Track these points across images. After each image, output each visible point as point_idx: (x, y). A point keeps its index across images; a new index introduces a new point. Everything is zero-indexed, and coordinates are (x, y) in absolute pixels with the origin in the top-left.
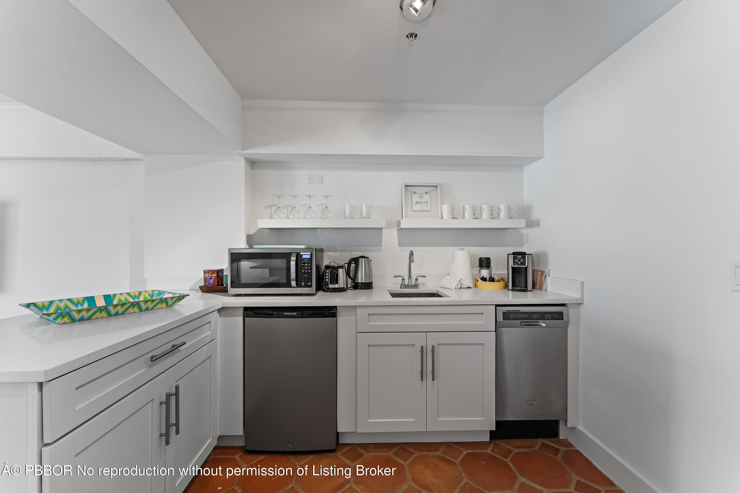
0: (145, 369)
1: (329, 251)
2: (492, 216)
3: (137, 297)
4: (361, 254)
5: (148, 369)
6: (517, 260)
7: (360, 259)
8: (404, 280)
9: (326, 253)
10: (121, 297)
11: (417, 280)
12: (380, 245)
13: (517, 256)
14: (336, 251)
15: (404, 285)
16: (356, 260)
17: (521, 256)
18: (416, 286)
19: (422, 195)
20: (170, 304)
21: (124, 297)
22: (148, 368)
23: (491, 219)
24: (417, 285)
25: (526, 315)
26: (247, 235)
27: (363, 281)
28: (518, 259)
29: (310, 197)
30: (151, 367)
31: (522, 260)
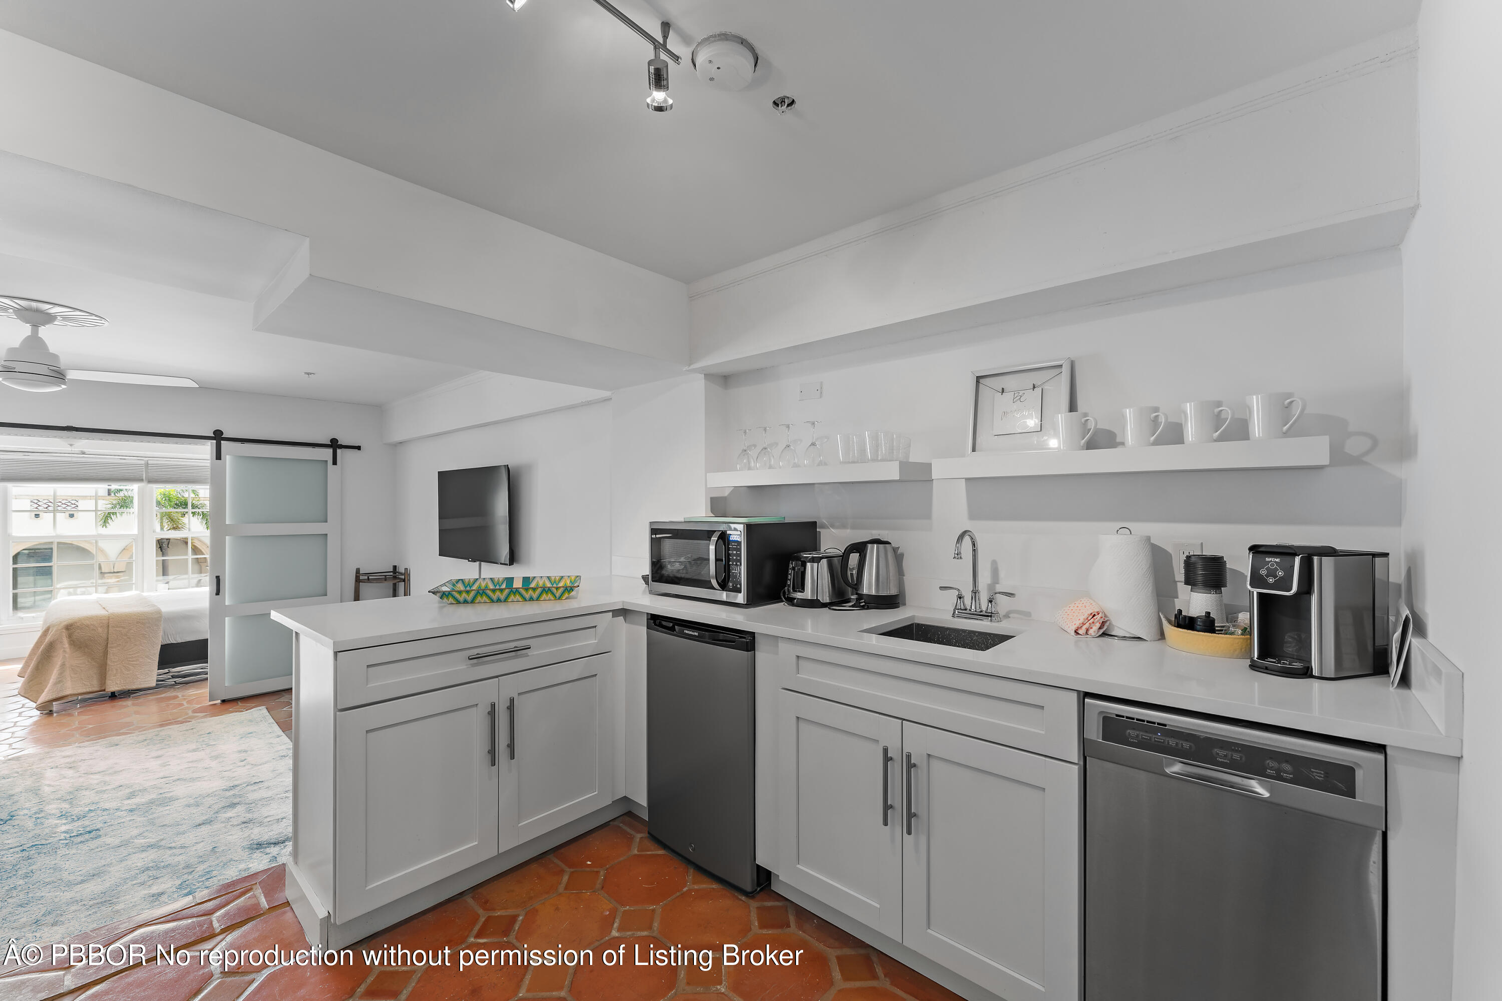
0: (465, 667)
1: (833, 526)
2: (1217, 432)
3: (500, 584)
4: (875, 534)
5: (468, 668)
6: (1263, 572)
7: (869, 546)
8: (960, 597)
9: (828, 530)
10: (482, 583)
11: (991, 601)
12: (928, 516)
13: (1267, 559)
14: (844, 526)
15: (961, 609)
16: (860, 548)
17: (1278, 560)
18: (989, 615)
19: (1021, 393)
20: (558, 595)
21: (485, 582)
22: (470, 666)
23: (1216, 441)
24: (991, 613)
25: (1186, 745)
26: (711, 498)
27: (874, 593)
28: (1268, 569)
29: (813, 424)
30: (472, 666)
31: (1281, 573)
